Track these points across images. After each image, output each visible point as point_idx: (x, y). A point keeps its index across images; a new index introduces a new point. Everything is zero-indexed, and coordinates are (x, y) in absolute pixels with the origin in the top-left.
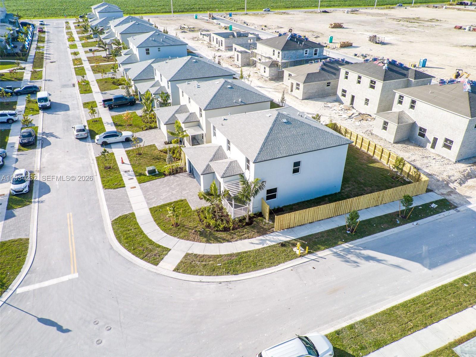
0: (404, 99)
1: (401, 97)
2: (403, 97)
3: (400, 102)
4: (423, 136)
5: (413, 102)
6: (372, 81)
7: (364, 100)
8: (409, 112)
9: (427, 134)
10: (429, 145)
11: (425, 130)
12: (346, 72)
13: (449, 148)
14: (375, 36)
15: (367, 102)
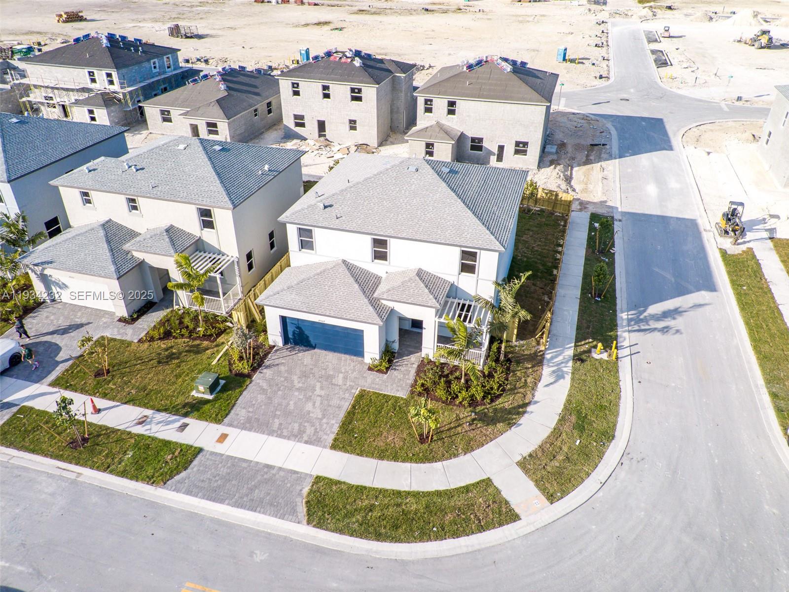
0: (434, 103)
1: (428, 102)
2: (431, 101)
3: (428, 110)
4: (480, 148)
5: (452, 104)
6: (353, 90)
7: (348, 122)
8: (449, 121)
9: (485, 144)
10: (493, 159)
11: (481, 140)
12: (293, 84)
13: (524, 152)
14: (177, 26)
15: (353, 125)
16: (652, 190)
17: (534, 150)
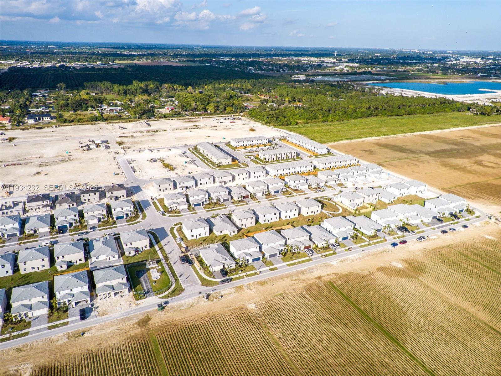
15: (95, 199)
16: (142, 197)
17: (125, 196)
